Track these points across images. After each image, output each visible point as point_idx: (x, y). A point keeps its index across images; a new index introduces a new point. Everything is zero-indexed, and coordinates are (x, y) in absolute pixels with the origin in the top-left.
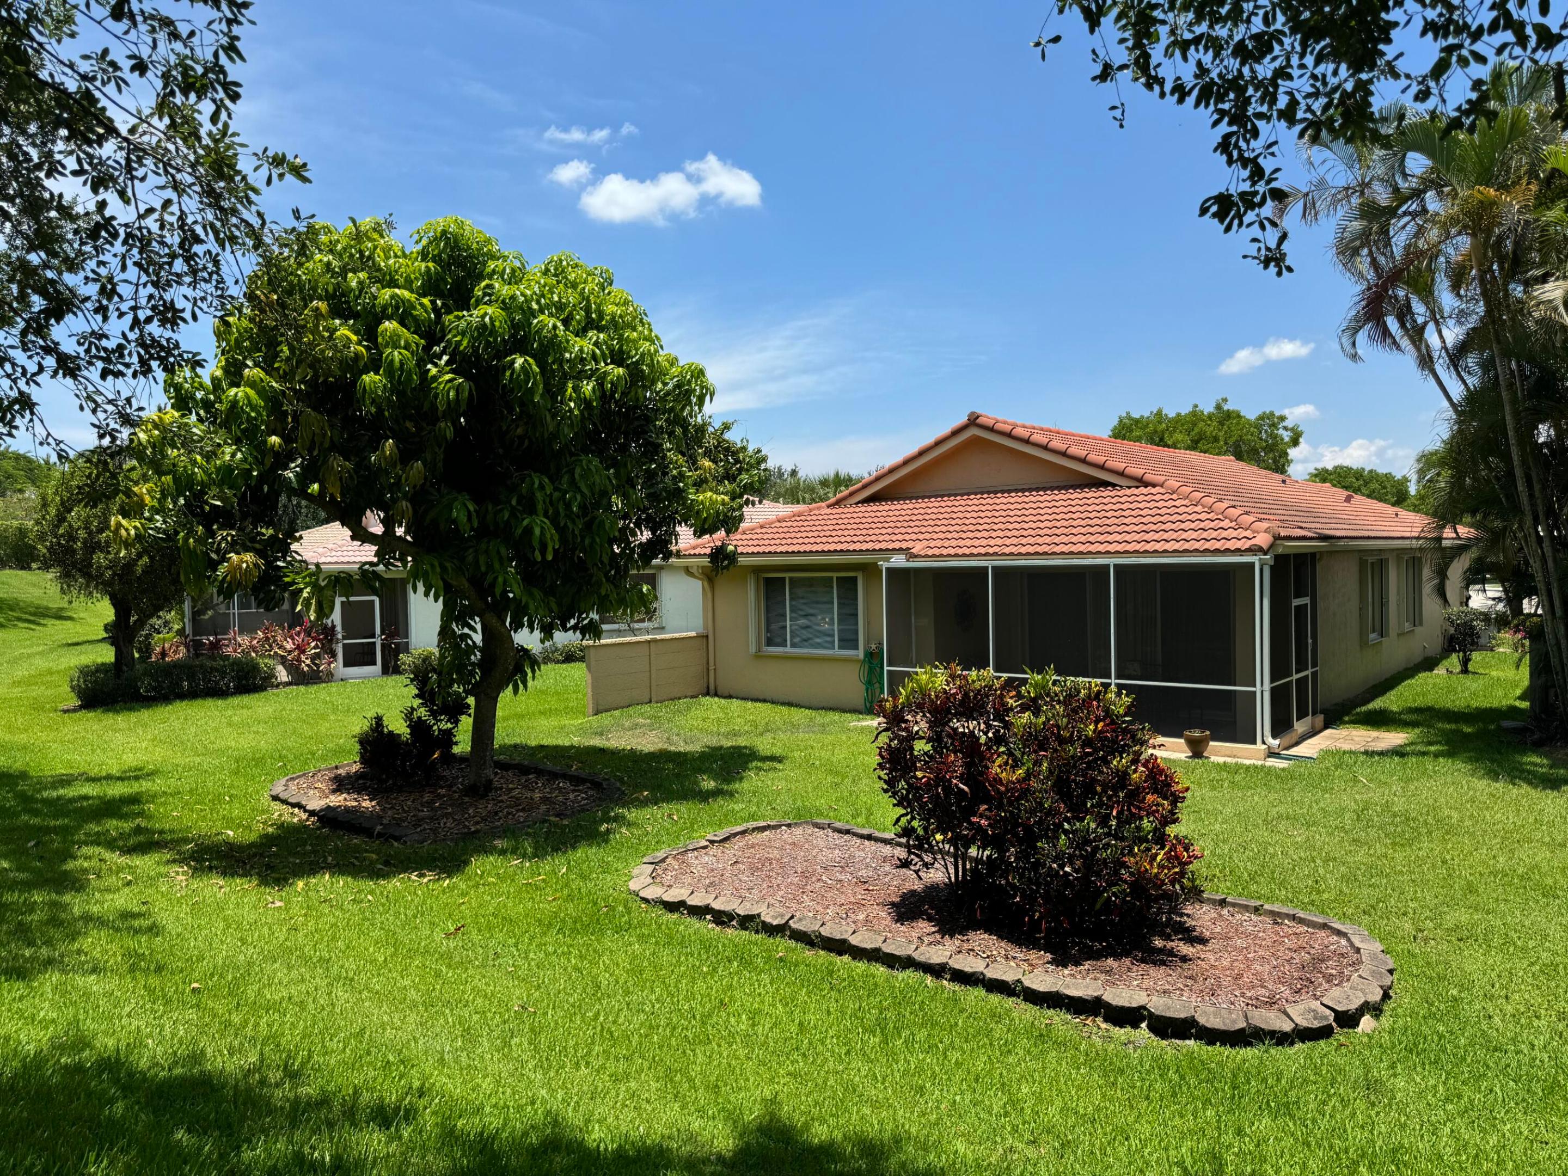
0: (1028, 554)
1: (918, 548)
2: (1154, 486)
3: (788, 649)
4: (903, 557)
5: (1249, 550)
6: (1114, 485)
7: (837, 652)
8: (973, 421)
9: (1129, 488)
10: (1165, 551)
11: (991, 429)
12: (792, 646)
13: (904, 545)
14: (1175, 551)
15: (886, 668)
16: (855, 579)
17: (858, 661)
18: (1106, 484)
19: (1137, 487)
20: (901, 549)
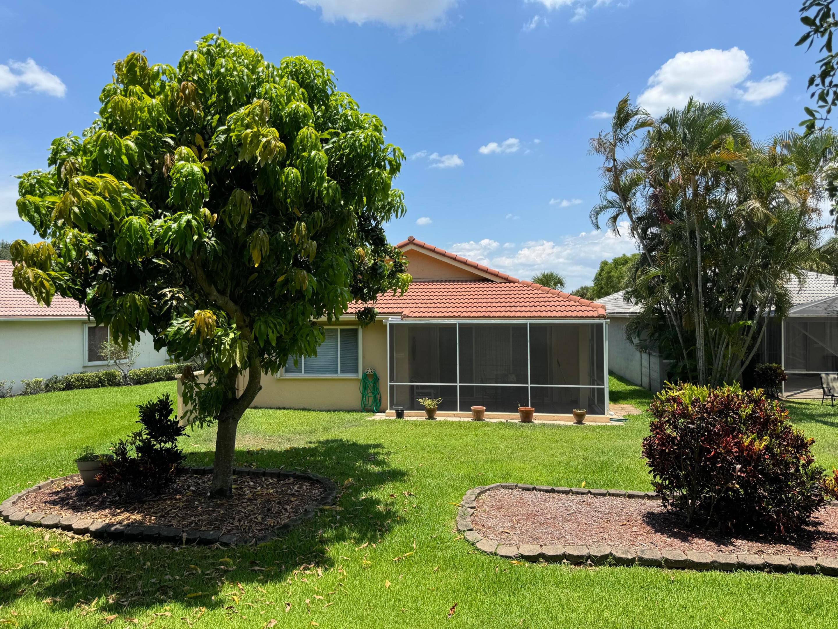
0: (479, 317)
1: (406, 312)
2: (514, 283)
3: (303, 375)
4: (399, 317)
5: (599, 317)
6: (492, 281)
7: (340, 375)
8: (411, 241)
9: (501, 283)
10: (555, 317)
11: (422, 247)
12: (305, 372)
13: (399, 310)
14: (560, 317)
15: (389, 384)
16: (356, 331)
17: (358, 380)
18: (488, 280)
19: (505, 283)
20: (398, 313)
